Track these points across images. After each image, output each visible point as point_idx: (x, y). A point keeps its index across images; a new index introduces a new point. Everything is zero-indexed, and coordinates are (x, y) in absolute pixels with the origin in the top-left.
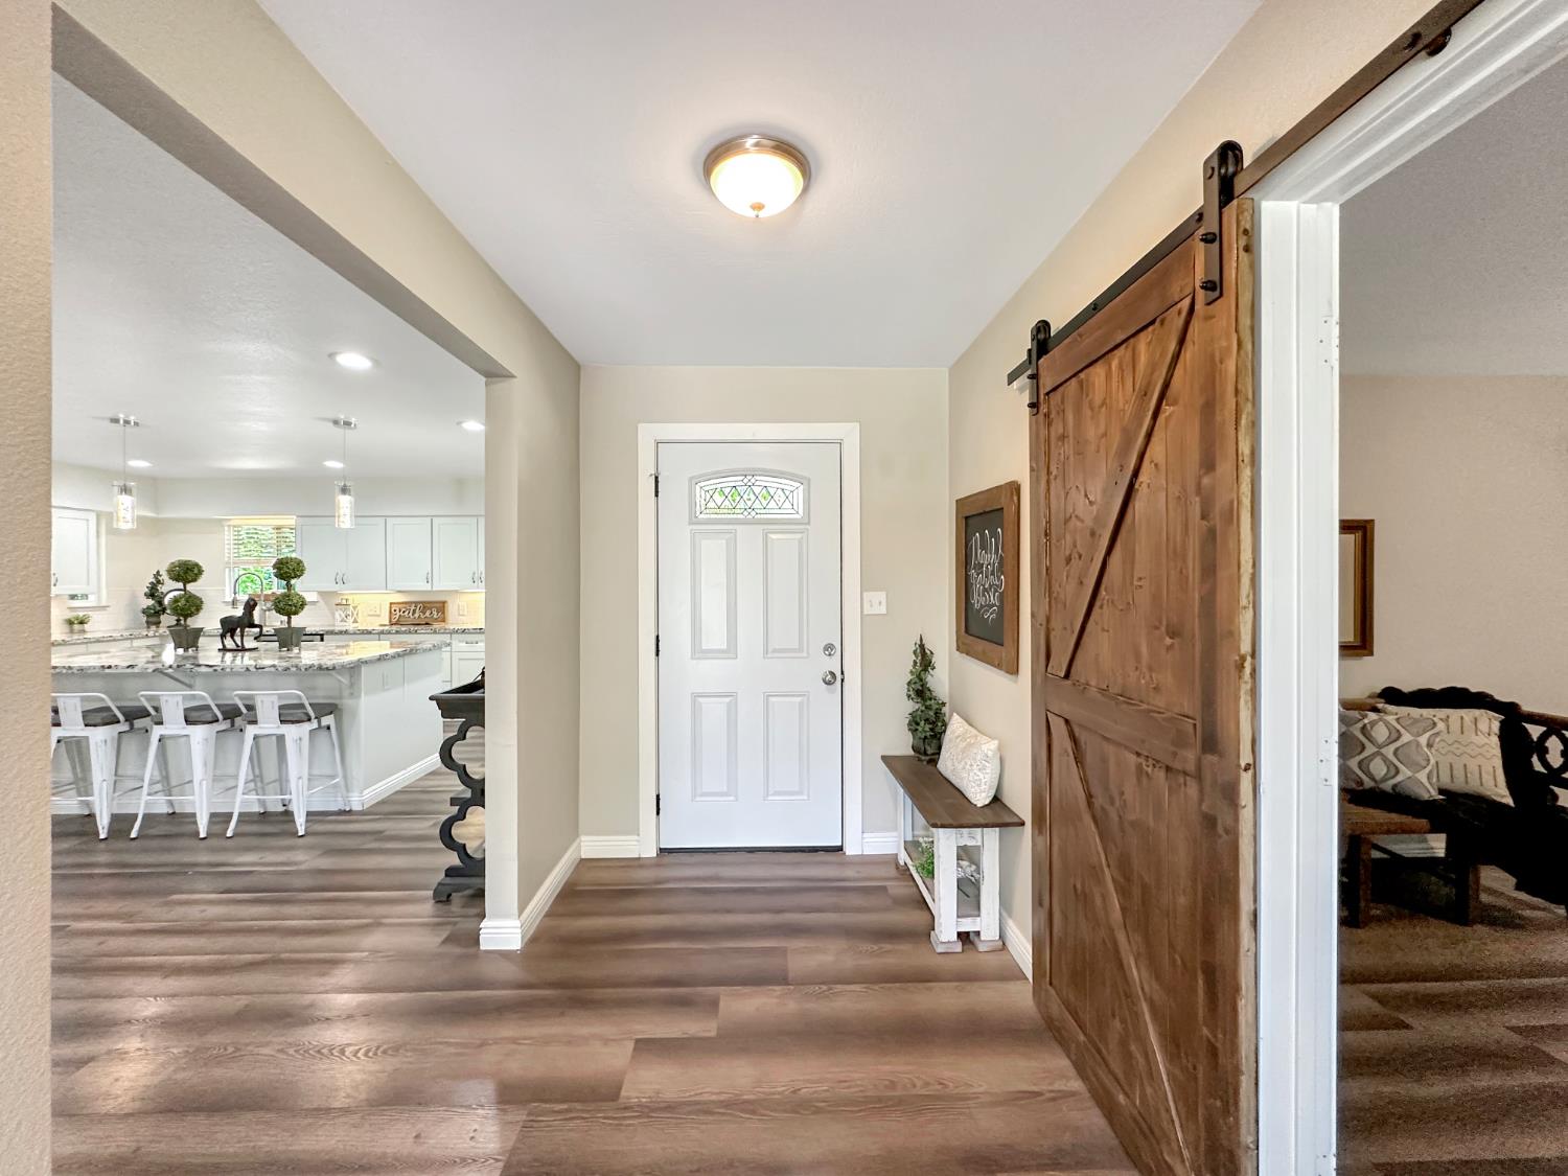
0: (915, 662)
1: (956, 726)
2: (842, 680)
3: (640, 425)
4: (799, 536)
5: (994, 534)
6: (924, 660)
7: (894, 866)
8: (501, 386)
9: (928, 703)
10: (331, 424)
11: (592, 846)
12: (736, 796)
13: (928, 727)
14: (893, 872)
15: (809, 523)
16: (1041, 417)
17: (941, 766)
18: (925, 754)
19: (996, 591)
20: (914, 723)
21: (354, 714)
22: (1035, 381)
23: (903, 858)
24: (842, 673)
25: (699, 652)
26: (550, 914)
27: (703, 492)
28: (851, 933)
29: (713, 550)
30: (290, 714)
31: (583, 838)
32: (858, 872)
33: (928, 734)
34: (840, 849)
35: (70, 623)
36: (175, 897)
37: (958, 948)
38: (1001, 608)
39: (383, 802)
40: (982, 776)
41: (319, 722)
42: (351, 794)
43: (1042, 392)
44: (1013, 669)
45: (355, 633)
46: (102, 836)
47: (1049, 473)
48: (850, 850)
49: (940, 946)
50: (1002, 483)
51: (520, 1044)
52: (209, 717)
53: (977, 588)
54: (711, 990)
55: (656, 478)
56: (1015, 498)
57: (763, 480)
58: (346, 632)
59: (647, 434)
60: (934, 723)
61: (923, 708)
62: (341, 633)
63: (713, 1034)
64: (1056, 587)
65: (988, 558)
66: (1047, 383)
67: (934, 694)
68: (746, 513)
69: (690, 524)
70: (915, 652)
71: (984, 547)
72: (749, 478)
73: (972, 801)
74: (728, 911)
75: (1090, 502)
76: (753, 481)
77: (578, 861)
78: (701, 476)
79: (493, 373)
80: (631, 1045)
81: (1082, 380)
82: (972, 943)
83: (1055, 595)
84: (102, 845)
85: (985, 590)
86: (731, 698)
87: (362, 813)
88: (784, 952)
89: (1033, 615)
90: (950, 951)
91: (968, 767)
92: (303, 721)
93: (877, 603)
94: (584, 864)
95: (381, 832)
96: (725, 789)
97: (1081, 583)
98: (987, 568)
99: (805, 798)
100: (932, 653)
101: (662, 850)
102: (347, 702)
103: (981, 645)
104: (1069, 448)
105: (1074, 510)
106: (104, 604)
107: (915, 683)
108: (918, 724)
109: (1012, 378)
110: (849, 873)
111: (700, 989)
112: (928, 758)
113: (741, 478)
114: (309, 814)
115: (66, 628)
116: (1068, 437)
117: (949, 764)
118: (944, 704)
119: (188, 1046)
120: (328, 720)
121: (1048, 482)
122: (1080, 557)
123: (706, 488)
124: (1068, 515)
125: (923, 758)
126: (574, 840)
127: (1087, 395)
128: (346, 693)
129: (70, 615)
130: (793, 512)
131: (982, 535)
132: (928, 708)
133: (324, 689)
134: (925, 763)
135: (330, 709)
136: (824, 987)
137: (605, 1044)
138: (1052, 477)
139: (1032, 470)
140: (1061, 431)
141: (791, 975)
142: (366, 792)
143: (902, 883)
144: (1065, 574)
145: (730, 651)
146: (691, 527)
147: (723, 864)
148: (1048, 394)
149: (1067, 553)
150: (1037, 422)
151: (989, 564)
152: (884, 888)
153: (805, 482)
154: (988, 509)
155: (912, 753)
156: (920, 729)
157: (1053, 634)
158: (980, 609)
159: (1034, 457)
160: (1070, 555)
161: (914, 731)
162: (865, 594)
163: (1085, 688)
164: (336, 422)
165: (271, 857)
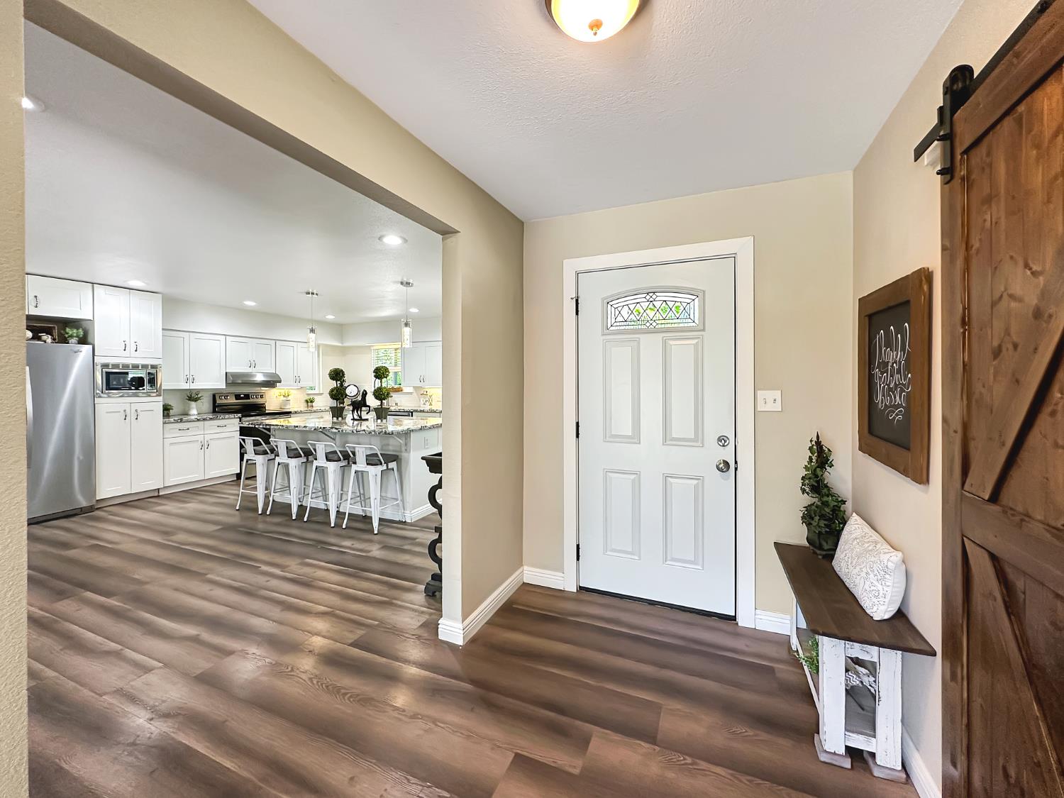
0: (810, 458)
1: (854, 529)
2: (736, 469)
3: (565, 261)
4: (694, 342)
5: (900, 330)
6: (821, 456)
7: (786, 648)
8: (452, 240)
9: (825, 499)
10: (400, 284)
11: (532, 574)
12: (640, 557)
13: (822, 523)
14: (783, 654)
15: (704, 330)
16: (957, 181)
17: (834, 563)
18: (821, 548)
19: (902, 391)
20: (808, 517)
21: (407, 462)
22: (948, 142)
23: (795, 643)
24: (736, 462)
25: (611, 437)
26: (490, 623)
27: (613, 309)
28: (730, 709)
29: (621, 354)
30: (372, 460)
31: (525, 568)
32: (747, 646)
33: (823, 530)
34: (734, 618)
35: (307, 401)
36: (308, 560)
37: (847, 763)
38: (907, 409)
39: (423, 519)
40: (880, 587)
41: (387, 466)
42: (405, 512)
43: (959, 151)
44: (921, 477)
45: (427, 412)
46: (294, 518)
47: (968, 247)
48: (743, 621)
49: (825, 755)
50: (909, 273)
51: (436, 725)
52: (336, 458)
53: (880, 387)
54: (588, 727)
55: (577, 301)
56: (925, 287)
57: (662, 297)
58: (423, 411)
59: (570, 266)
60: (830, 520)
61: (819, 503)
62: (421, 411)
63: (576, 771)
64: (978, 388)
65: (894, 356)
66: (965, 137)
67: (833, 491)
68: (648, 324)
69: (603, 335)
70: (811, 449)
71: (888, 345)
72: (651, 294)
73: (868, 612)
74: (620, 655)
75: (1033, 273)
76: (654, 297)
77: (521, 583)
78: (612, 296)
79: (446, 232)
80: (511, 756)
81: (1021, 115)
82: (866, 762)
83: (976, 396)
84: (294, 523)
85: (890, 390)
86: (635, 476)
87: (411, 524)
88: (657, 708)
89: (945, 420)
90: (834, 763)
91: (863, 574)
92: (378, 465)
93: (771, 400)
94: (526, 587)
95: (415, 539)
96: (630, 550)
97: (1017, 381)
98: (892, 366)
99: (700, 568)
100: (829, 450)
101: (581, 588)
102: (404, 455)
103: (883, 447)
104: (998, 211)
105: (1006, 290)
106: (321, 392)
107: (810, 478)
108: (813, 519)
109: (919, 152)
110: (739, 644)
111: (578, 723)
112: (824, 553)
113: (644, 295)
114: (381, 520)
115: (305, 404)
116: (997, 195)
117: (843, 564)
118: (844, 502)
119: (273, 660)
120: (393, 465)
121: (967, 260)
122: (1015, 346)
123: (615, 306)
124: (996, 296)
125: (818, 552)
126: (520, 567)
127: (1029, 131)
128: (403, 449)
129: (307, 398)
130: (690, 320)
131: (887, 332)
132: (825, 504)
133: (393, 446)
134: (820, 557)
135: (395, 458)
136: (689, 760)
137: (492, 749)
138: (973, 251)
139: (944, 249)
140: (986, 191)
141: (659, 737)
142: (413, 512)
143: (791, 669)
144: (992, 371)
145: (635, 438)
146: (604, 337)
147: (625, 610)
148: (966, 152)
149: (996, 343)
150: (951, 190)
151: (895, 362)
152: (771, 670)
153: (701, 295)
154: (892, 304)
155: (807, 544)
156: (815, 524)
157: (972, 445)
158: (885, 409)
159: (947, 232)
160: (1000, 346)
161: (809, 525)
162: (759, 393)
163: (1022, 520)
164: (402, 283)
165: (358, 545)
